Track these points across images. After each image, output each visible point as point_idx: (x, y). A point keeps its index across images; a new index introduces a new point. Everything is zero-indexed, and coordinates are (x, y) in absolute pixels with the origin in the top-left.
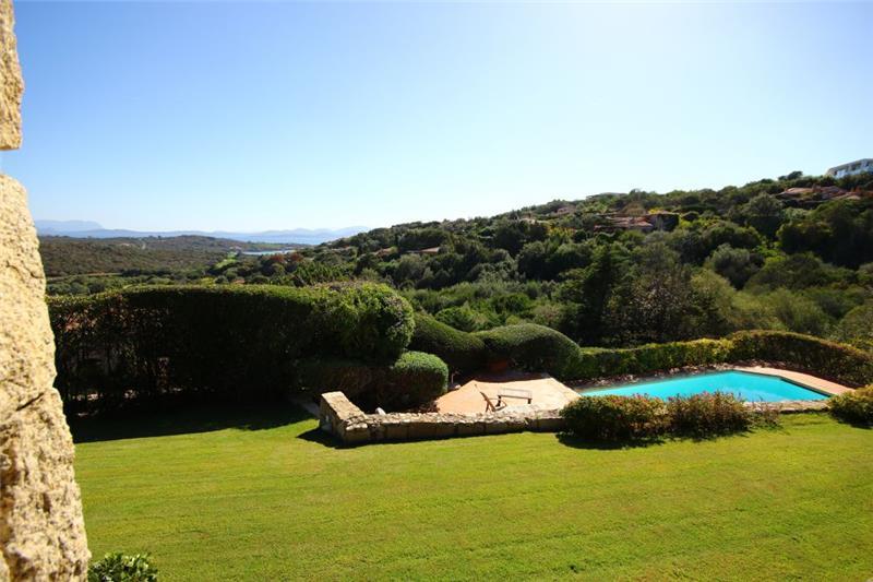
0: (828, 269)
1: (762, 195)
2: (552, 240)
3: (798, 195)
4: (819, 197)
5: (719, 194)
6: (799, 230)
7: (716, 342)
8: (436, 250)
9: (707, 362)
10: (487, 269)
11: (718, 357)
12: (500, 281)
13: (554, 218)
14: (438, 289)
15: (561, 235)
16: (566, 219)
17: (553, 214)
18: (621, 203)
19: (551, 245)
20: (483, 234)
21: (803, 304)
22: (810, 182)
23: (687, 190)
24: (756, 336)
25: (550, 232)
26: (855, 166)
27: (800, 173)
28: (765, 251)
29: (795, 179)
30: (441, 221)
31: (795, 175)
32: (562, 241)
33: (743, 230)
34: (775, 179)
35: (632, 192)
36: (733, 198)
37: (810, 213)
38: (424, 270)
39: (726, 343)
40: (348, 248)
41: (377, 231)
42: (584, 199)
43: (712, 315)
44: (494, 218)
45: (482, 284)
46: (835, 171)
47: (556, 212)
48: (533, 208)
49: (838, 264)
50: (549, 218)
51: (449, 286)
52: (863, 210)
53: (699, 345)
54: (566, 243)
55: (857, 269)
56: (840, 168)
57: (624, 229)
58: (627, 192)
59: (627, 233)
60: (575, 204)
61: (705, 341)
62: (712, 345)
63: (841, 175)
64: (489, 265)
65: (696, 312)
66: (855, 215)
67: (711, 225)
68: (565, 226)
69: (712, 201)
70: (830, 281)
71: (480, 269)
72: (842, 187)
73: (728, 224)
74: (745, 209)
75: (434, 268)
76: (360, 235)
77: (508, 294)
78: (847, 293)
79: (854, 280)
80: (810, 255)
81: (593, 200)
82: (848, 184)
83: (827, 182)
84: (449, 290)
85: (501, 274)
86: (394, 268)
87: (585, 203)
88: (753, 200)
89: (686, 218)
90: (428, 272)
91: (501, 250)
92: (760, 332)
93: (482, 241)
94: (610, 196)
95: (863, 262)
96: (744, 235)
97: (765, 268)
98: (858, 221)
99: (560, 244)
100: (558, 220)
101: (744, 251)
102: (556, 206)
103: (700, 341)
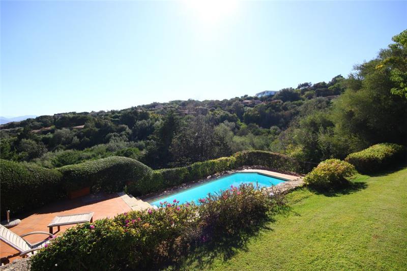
0: (261, 129)
1: (237, 101)
2: (151, 119)
3: (248, 103)
4: (254, 104)
5: (221, 102)
6: (249, 115)
7: (229, 158)
8: (83, 126)
9: (225, 170)
10: (115, 136)
11: (229, 166)
12: (123, 141)
13: (154, 110)
14: (82, 149)
15: (156, 117)
16: (159, 110)
17: (153, 109)
18: (184, 104)
19: (151, 122)
20: (113, 118)
21: (257, 140)
22: (250, 98)
23: (210, 100)
24: (244, 154)
25: (151, 116)
26: (264, 93)
27: (247, 95)
28: (240, 123)
29: (246, 97)
30: (90, 112)
31: (246, 96)
32: (157, 120)
33: (232, 115)
34: (240, 97)
35: (189, 100)
36: (227, 103)
37: (252, 109)
38: (72, 138)
39: (233, 158)
40: (17, 128)
41: (42, 117)
42: (168, 102)
43: (225, 145)
44: (121, 110)
45: (112, 144)
46: (258, 94)
47: (155, 107)
48: (143, 106)
49: (264, 127)
50: (151, 110)
51: (90, 147)
52: (268, 107)
53: (221, 161)
54: (159, 121)
55: (269, 128)
56: (259, 94)
57: (186, 114)
58: (187, 100)
59: (187, 116)
60: (164, 104)
61: (223, 158)
62: (227, 160)
63: (260, 96)
64: (116, 133)
65: (218, 145)
66: (266, 109)
67: (220, 113)
68: (158, 113)
69: (220, 104)
70: (263, 133)
71: (111, 136)
72: (261, 100)
73: (227, 112)
74: (231, 107)
75: (79, 136)
76: (29, 120)
77: (127, 148)
78: (268, 137)
79: (269, 132)
80: (255, 124)
81: (172, 103)
82: (262, 99)
83: (256, 98)
84: (90, 149)
85: (123, 138)
86: (50, 138)
87: (168, 104)
88: (234, 103)
89: (211, 111)
90: (76, 139)
91: (123, 125)
92: (245, 152)
93: (112, 121)
94: (180, 101)
95: (271, 126)
96: (232, 117)
97: (241, 130)
98: (267, 111)
99: (156, 121)
100: (156, 111)
101: (233, 123)
102: (154, 105)
103: (221, 159)
